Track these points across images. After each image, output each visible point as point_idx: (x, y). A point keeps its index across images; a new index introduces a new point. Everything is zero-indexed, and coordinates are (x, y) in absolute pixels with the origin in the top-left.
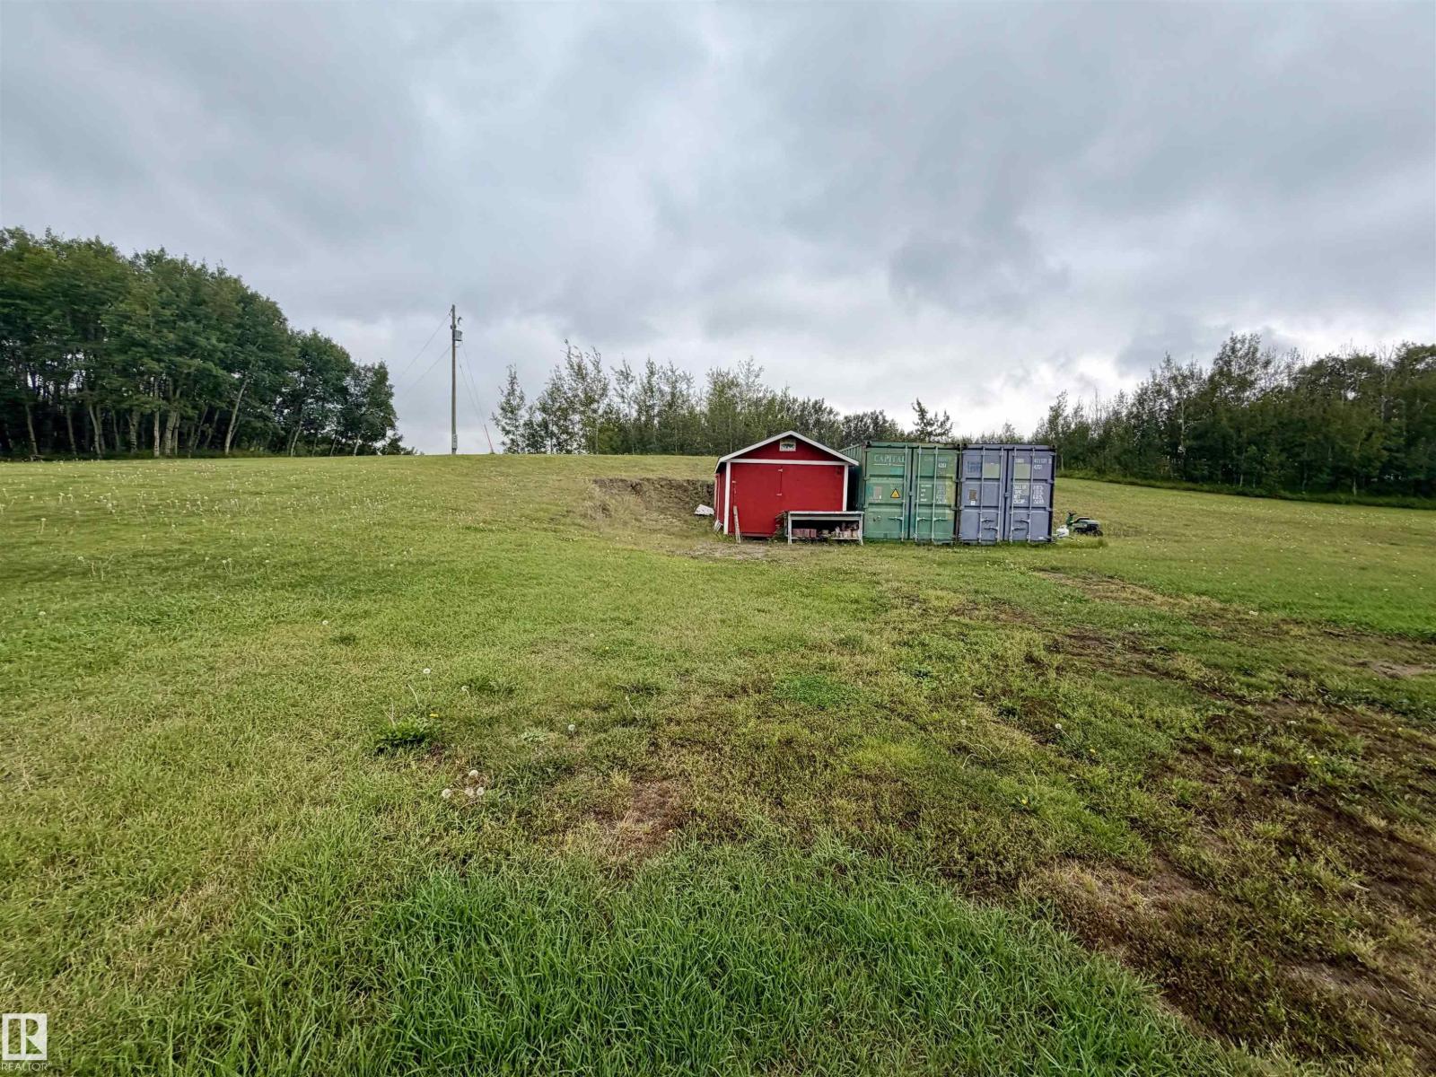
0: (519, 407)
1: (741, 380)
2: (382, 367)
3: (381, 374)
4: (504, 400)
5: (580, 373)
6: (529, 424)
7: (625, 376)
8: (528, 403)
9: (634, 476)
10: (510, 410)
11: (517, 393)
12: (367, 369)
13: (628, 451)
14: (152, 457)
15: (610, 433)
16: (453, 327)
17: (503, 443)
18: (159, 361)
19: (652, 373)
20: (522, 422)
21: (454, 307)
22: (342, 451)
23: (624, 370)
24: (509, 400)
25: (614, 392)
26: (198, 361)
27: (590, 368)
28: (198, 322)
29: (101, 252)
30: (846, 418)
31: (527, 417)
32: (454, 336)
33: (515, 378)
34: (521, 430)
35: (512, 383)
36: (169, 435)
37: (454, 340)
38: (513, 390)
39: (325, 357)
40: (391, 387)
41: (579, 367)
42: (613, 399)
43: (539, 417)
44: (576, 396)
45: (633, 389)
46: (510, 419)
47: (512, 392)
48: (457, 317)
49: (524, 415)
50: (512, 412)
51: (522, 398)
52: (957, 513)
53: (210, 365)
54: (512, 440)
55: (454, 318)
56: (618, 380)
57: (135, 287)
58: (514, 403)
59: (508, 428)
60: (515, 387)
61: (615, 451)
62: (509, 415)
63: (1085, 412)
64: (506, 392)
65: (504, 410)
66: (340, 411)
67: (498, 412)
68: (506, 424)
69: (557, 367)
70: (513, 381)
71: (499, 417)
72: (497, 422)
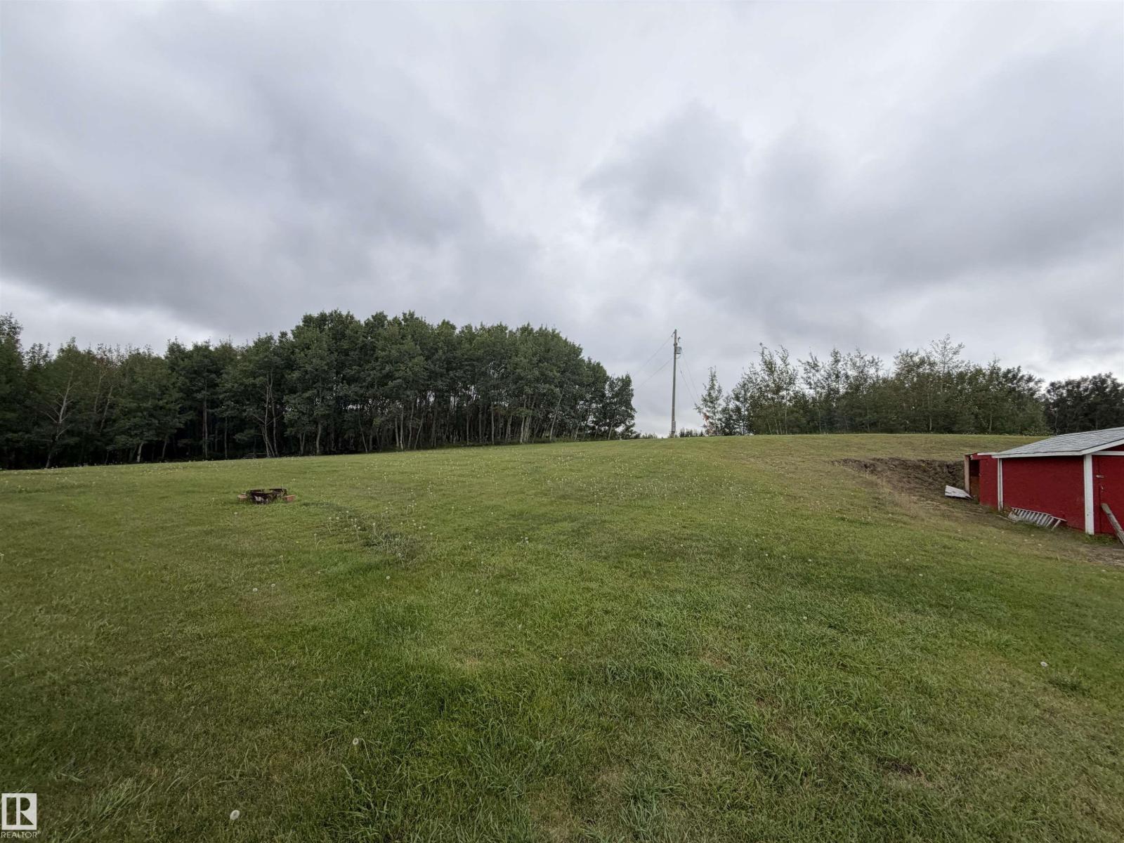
0: (717, 399)
2: (628, 377)
3: (626, 382)
4: (706, 393)
5: (770, 367)
6: (725, 411)
7: (815, 366)
8: (724, 394)
10: (710, 400)
11: (716, 387)
12: (618, 379)
13: (815, 430)
15: (796, 415)
16: (675, 345)
17: (705, 426)
18: (530, 387)
19: (837, 361)
20: (720, 409)
21: (676, 330)
22: (597, 435)
23: (811, 361)
24: (710, 393)
25: (802, 381)
27: (779, 363)
31: (724, 405)
32: (675, 351)
33: (715, 376)
34: (719, 416)
35: (712, 380)
36: (526, 429)
37: (675, 354)
38: (714, 385)
39: (598, 375)
40: (632, 390)
41: (771, 363)
42: (801, 387)
43: (733, 405)
44: (768, 386)
45: (820, 376)
46: (709, 407)
47: (712, 387)
48: (678, 336)
49: (721, 404)
50: (712, 402)
51: (720, 391)
54: (711, 423)
55: (675, 338)
56: (806, 370)
58: (714, 394)
59: (708, 414)
60: (715, 382)
61: (803, 431)
62: (709, 404)
64: (708, 387)
65: (705, 400)
66: (597, 408)
67: (700, 403)
68: (707, 411)
69: (753, 364)
70: (713, 378)
71: (702, 407)
72: (700, 410)
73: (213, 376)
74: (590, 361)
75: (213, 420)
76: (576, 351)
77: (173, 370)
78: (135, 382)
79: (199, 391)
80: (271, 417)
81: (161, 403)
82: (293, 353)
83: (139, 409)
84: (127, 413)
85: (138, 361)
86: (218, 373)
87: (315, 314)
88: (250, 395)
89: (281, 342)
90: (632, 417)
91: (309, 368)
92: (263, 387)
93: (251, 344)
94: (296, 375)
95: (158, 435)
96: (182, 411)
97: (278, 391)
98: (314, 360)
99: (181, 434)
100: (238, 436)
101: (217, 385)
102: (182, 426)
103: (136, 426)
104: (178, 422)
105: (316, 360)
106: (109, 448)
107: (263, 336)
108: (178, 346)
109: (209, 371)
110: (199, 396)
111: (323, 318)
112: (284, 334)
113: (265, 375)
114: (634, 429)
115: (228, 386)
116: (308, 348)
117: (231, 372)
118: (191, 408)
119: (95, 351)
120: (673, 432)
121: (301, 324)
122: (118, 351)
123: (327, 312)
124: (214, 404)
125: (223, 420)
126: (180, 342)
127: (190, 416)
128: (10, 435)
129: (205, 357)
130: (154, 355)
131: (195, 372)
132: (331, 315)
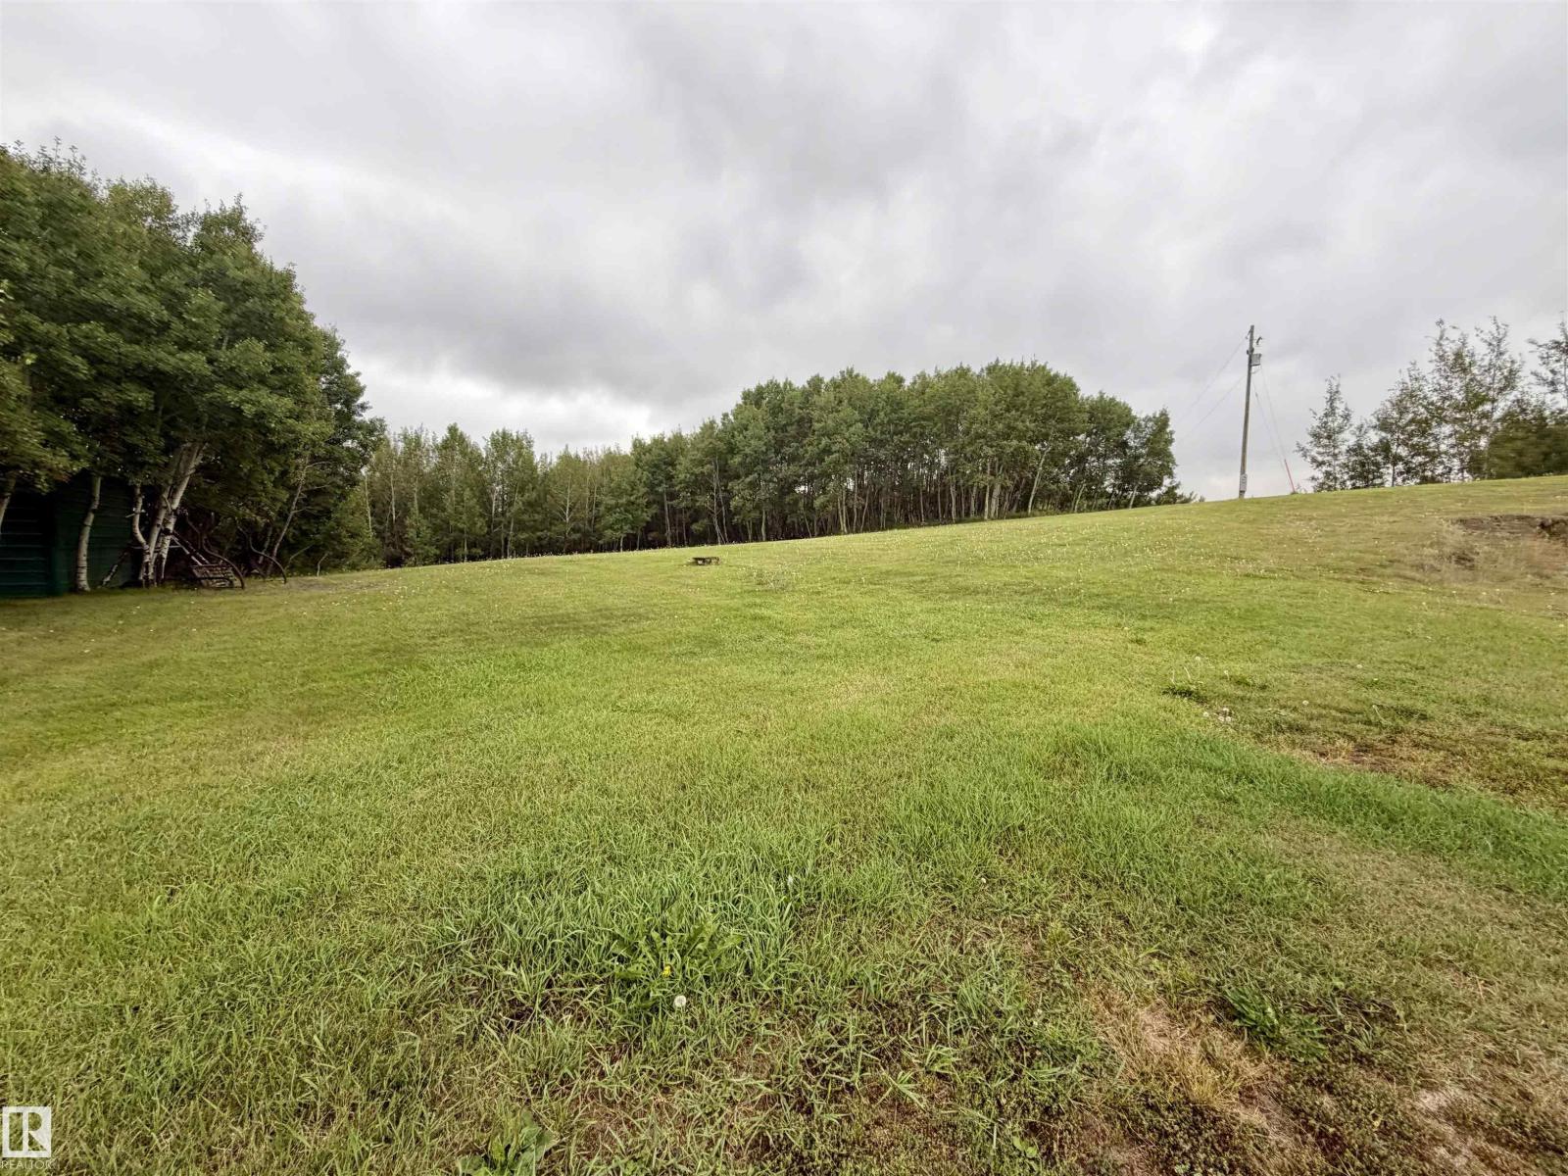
0: (1341, 429)
2: (1164, 414)
3: (1162, 422)
4: (1317, 423)
5: (1459, 363)
6: (1357, 450)
8: (1355, 421)
10: (1325, 435)
11: (1340, 411)
12: (1148, 419)
13: (1558, 469)
14: (982, 520)
15: (1519, 444)
16: (1251, 351)
17: (1312, 479)
18: (992, 447)
20: (1344, 448)
21: (1252, 327)
22: (1119, 504)
24: (1325, 422)
25: (1533, 379)
26: (1016, 442)
27: (1482, 351)
28: (1017, 410)
29: (963, 373)
31: (1352, 441)
32: (1250, 361)
33: (1337, 392)
34: (1342, 459)
35: (1331, 401)
36: (994, 502)
37: (1250, 367)
38: (1333, 409)
39: (1115, 416)
40: (1172, 433)
41: (1459, 355)
43: (1374, 437)
44: (1448, 398)
46: (1325, 446)
47: (1331, 412)
48: (1256, 337)
49: (1348, 439)
50: (1329, 437)
51: (1346, 417)
53: (1023, 443)
54: (1327, 473)
55: (1251, 340)
56: (1545, 357)
57: (981, 395)
58: (1334, 425)
59: (1320, 459)
60: (1337, 404)
62: (1325, 441)
64: (1321, 413)
65: (1317, 436)
66: (1116, 465)
67: (1307, 441)
68: (1319, 453)
69: (1414, 364)
70: (1333, 397)
71: (1308, 447)
72: (1305, 453)
73: (670, 468)
74: (1102, 397)
75: (674, 511)
77: (637, 465)
78: (612, 480)
79: (659, 485)
80: (719, 505)
81: (632, 498)
82: (733, 436)
83: (617, 506)
84: (610, 509)
85: (612, 459)
86: (672, 464)
87: (753, 388)
88: (700, 484)
89: (723, 424)
90: (1174, 475)
91: (748, 450)
92: (710, 476)
93: (698, 431)
94: (737, 459)
95: (632, 529)
96: (648, 505)
97: (724, 477)
98: (752, 442)
99: (648, 528)
100: (695, 527)
101: (673, 477)
102: (648, 519)
103: (617, 521)
104: (646, 516)
105: (753, 443)
106: (601, 542)
107: (707, 421)
108: (640, 441)
109: (665, 463)
110: (660, 490)
111: (760, 391)
112: (726, 415)
113: (710, 463)
114: (1178, 492)
115: (682, 476)
116: (746, 429)
117: (684, 462)
118: (654, 502)
119: (581, 456)
120: (1241, 493)
121: (740, 402)
122: (597, 452)
123: (764, 384)
124: (672, 496)
125: (681, 511)
126: (640, 437)
127: (654, 509)
128: (539, 534)
129: (663, 449)
130: (623, 453)
131: (656, 466)
132: (768, 386)
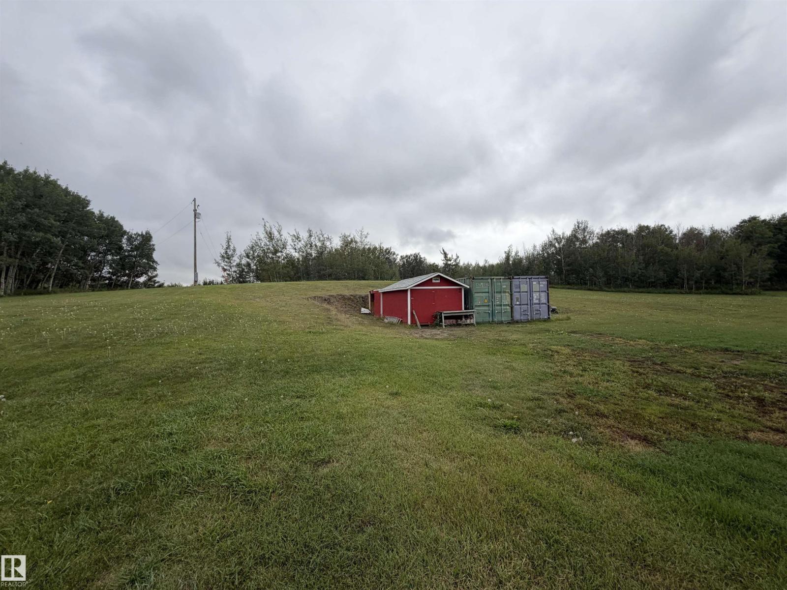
0: (232, 256)
1: (358, 239)
2: (148, 233)
3: (147, 238)
4: (224, 251)
5: (270, 236)
6: (239, 265)
7: (297, 238)
8: (238, 253)
9: (324, 294)
11: (232, 247)
12: (137, 235)
13: (299, 279)
15: (288, 269)
16: (195, 210)
17: (223, 277)
19: (311, 236)
20: (235, 264)
21: (195, 199)
23: (296, 234)
24: (226, 252)
25: (290, 247)
26: (41, 234)
27: (276, 234)
30: (401, 257)
31: (238, 261)
32: (195, 216)
33: (230, 239)
34: (234, 269)
35: (228, 242)
37: (195, 218)
38: (229, 246)
39: (112, 228)
40: (153, 245)
41: (270, 233)
42: (290, 250)
43: (244, 261)
44: (269, 249)
45: (300, 245)
46: (227, 262)
47: (228, 247)
48: (197, 204)
49: (236, 260)
50: (228, 258)
51: (234, 250)
52: (512, 308)
53: (49, 236)
54: (228, 274)
55: (195, 205)
56: (293, 240)
58: (230, 253)
59: (225, 267)
60: (230, 243)
61: (292, 280)
62: (226, 260)
63: (519, 254)
64: (225, 247)
65: (223, 257)
66: (113, 260)
67: (219, 259)
68: (225, 265)
69: (258, 233)
70: (229, 240)
71: (220, 262)
72: (219, 265)
74: (102, 214)
76: (85, 203)
90: (155, 269)
114: (157, 279)
120: (196, 281)
